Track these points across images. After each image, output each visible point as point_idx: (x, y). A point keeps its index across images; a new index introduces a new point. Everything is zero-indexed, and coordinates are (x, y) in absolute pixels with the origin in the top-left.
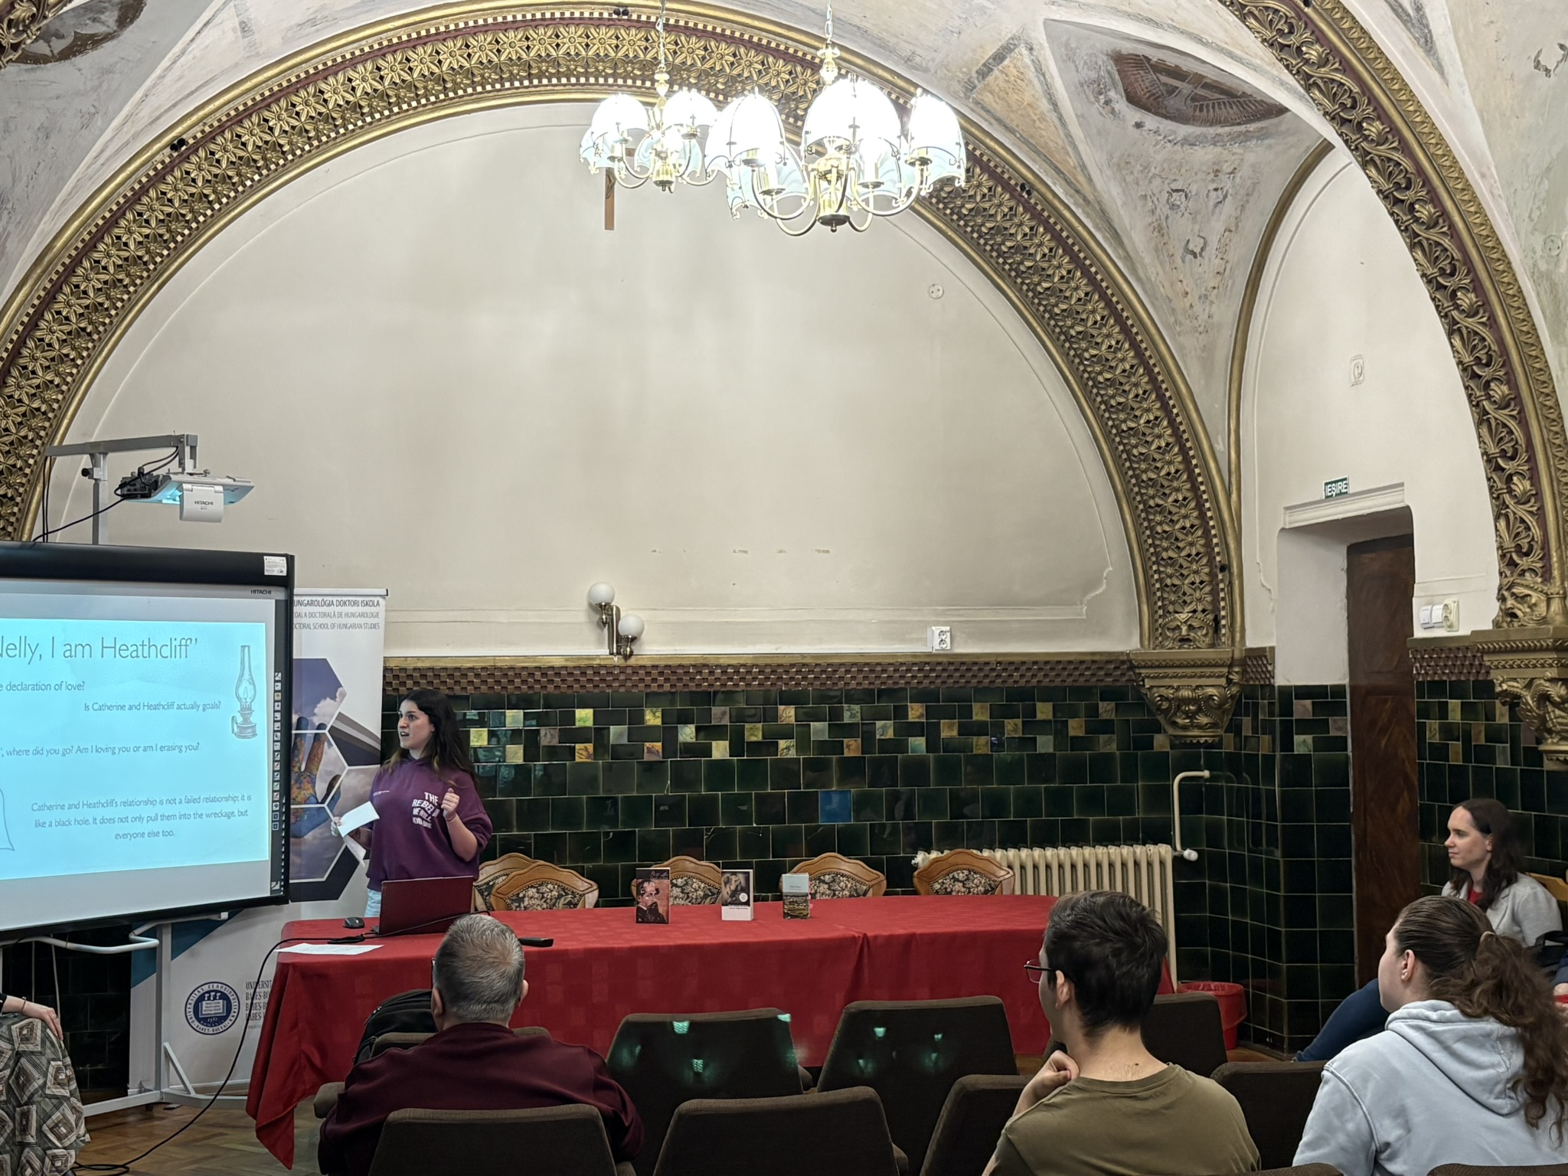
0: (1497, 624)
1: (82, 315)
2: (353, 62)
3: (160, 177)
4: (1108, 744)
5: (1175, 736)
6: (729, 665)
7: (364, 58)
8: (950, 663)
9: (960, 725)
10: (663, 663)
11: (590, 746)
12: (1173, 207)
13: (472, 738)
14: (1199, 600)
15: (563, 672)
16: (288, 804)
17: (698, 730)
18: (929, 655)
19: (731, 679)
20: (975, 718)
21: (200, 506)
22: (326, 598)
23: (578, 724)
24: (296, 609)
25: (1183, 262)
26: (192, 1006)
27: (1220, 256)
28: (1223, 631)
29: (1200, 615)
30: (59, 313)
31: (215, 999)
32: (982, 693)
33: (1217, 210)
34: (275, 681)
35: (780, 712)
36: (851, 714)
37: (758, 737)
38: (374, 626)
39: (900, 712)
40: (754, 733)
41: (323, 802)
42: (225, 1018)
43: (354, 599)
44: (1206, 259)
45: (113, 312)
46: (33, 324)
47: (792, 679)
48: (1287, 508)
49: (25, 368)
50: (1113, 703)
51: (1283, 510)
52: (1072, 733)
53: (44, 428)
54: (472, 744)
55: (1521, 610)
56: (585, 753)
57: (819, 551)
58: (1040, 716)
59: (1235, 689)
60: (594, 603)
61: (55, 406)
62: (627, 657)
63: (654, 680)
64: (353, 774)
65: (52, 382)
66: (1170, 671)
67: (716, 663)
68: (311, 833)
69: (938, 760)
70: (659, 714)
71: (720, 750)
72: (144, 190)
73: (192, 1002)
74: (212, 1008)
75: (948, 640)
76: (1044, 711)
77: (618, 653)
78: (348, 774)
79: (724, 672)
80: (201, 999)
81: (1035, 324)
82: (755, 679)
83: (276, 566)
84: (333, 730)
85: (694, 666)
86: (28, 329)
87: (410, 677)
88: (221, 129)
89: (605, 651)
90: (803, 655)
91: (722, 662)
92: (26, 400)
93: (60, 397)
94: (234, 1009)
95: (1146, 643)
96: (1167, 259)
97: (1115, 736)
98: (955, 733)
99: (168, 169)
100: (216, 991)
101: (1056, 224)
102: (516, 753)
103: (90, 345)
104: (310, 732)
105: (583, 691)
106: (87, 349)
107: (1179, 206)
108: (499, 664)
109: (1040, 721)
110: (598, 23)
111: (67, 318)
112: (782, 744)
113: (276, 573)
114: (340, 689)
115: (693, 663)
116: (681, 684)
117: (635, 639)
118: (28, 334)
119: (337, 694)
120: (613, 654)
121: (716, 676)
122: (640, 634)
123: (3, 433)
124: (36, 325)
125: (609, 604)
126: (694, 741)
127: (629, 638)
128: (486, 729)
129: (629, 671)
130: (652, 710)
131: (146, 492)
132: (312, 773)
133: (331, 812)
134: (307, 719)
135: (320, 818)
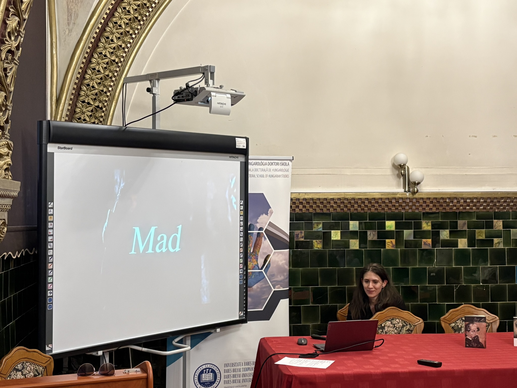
1: (136, 10)
6: (468, 198)
10: (432, 197)
11: (394, 241)
13: (332, 236)
15: (380, 201)
17: (450, 232)
19: (469, 206)
21: (220, 105)
22: (263, 161)
23: (387, 229)
24: (250, 167)
26: (197, 376)
30: (125, 8)
31: (209, 372)
34: (241, 205)
35: (494, 224)
37: (483, 237)
38: (286, 176)
40: (481, 235)
41: (262, 269)
42: (214, 383)
43: (277, 161)
45: (150, 10)
46: (111, 15)
47: (501, 205)
49: (108, 38)
53: (117, 71)
54: (332, 239)
56: (391, 244)
60: (396, 164)
61: (122, 60)
62: (414, 193)
63: (428, 206)
64: (277, 254)
65: (121, 46)
67: (461, 197)
68: (255, 285)
70: (430, 224)
71: (463, 243)
73: (197, 374)
74: (207, 377)
77: (409, 191)
78: (274, 254)
79: (465, 202)
80: (202, 372)
82: (481, 205)
84: (267, 231)
85: (449, 198)
86: (109, 17)
87: (301, 203)
89: (402, 190)
91: (464, 196)
92: (108, 55)
93: (124, 55)
94: (218, 378)
100: (209, 369)
102: (355, 244)
103: (139, 27)
104: (255, 232)
105: (390, 211)
106: (138, 29)
108: (347, 197)
111: (129, 11)
112: (496, 240)
114: (270, 209)
115: (449, 196)
116: (442, 208)
117: (419, 183)
118: (109, 20)
119: (269, 212)
120: (406, 192)
121: (461, 204)
122: (422, 181)
123: (97, 73)
124: (113, 15)
125: (405, 165)
126: (449, 238)
127: (416, 183)
128: (339, 231)
129: (414, 201)
130: (426, 222)
131: (190, 97)
132: (256, 254)
133: (266, 274)
134: (255, 225)
135: (260, 277)
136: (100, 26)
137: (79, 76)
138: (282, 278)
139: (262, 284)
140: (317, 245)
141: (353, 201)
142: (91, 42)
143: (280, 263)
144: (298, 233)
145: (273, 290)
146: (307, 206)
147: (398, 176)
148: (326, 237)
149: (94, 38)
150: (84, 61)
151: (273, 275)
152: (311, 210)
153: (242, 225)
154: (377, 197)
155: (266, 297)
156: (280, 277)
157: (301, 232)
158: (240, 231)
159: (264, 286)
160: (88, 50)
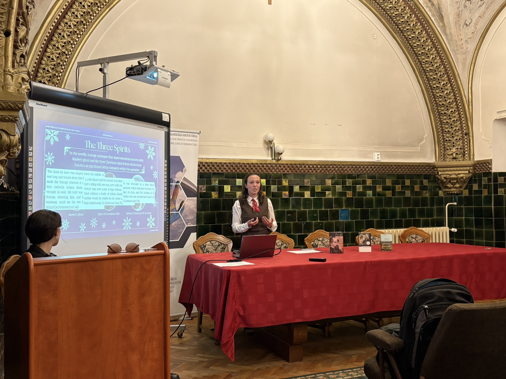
4: (427, 194)
5: (445, 191)
6: (311, 164)
8: (380, 165)
9: (383, 187)
10: (289, 163)
12: (465, 7)
13: (225, 189)
14: (459, 145)
15: (256, 165)
16: (169, 211)
17: (300, 187)
18: (374, 162)
19: (311, 169)
20: (387, 185)
21: (163, 79)
22: (179, 133)
25: (463, 28)
27: (475, 26)
28: (466, 155)
29: (460, 150)
32: (389, 175)
33: (479, 9)
34: (165, 163)
36: (349, 182)
38: (195, 145)
39: (364, 182)
40: (318, 189)
41: (178, 211)
43: (189, 134)
44: (470, 27)
45: (92, 17)
47: (331, 170)
48: (498, 112)
50: (427, 180)
51: (496, 113)
52: (416, 190)
53: (66, 61)
54: (225, 191)
57: (338, 125)
58: (406, 184)
59: (470, 175)
60: (267, 140)
63: (286, 169)
64: (189, 201)
66: (448, 169)
67: (307, 163)
68: (174, 223)
69: (375, 198)
70: (287, 181)
75: (380, 157)
76: (408, 182)
77: (275, 159)
78: (187, 200)
79: (309, 167)
81: (405, 51)
82: (319, 169)
83: (166, 118)
84: (182, 184)
85: (299, 164)
87: (204, 166)
89: (271, 158)
90: (335, 162)
91: (309, 163)
95: (438, 160)
96: (458, 26)
97: (428, 191)
98: (381, 189)
101: (418, 14)
103: (83, 30)
104: (174, 184)
105: (262, 173)
107: (467, 6)
108: (235, 162)
109: (406, 186)
111: (77, 16)
112: (327, 193)
113: (166, 120)
114: (184, 168)
115: (299, 163)
116: (295, 171)
117: (281, 154)
118: (61, 20)
119: (183, 170)
120: (272, 159)
121: (306, 168)
122: (283, 152)
123: (51, 60)
124: (65, 17)
125: (272, 141)
126: (299, 191)
127: (279, 153)
128: (230, 186)
129: (278, 165)
130: (285, 180)
131: (140, 72)
132: (174, 200)
133: (181, 215)
134: (173, 179)
135: (177, 217)
136: (54, 24)
137: (37, 61)
138: (193, 217)
139: (178, 222)
140: (214, 195)
141: (238, 165)
142: (47, 36)
143: (191, 207)
144: (201, 187)
145: (186, 226)
146: (208, 168)
147: (268, 149)
148: (221, 190)
149: (49, 33)
150: (41, 50)
151: (186, 216)
152: (210, 171)
153: (166, 178)
154: (254, 162)
155: (181, 231)
156: (191, 216)
157: (204, 187)
158: (165, 183)
159: (179, 223)
160: (45, 42)
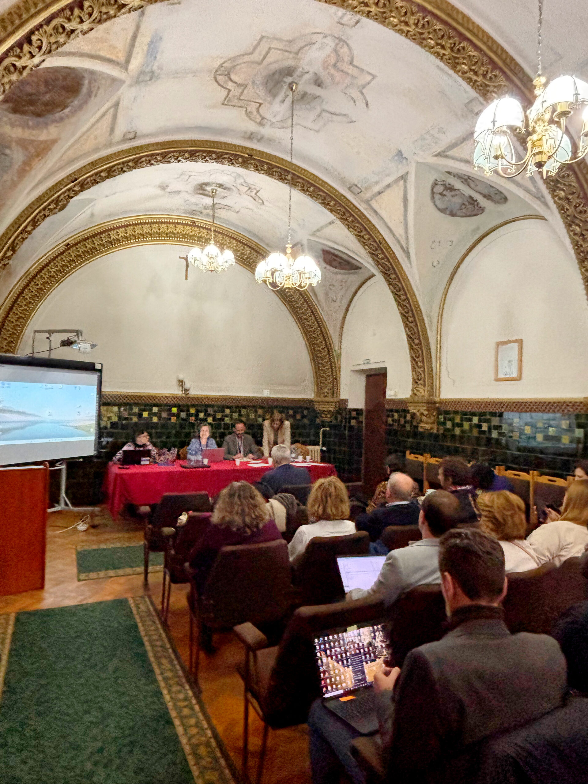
0: (411, 396)
1: (36, 291)
2: (119, 228)
3: (62, 253)
4: (306, 421)
5: (321, 419)
6: (213, 398)
7: (122, 227)
8: (269, 400)
10: (196, 396)
11: (176, 418)
13: (143, 415)
14: (330, 386)
17: (204, 414)
18: (264, 397)
19: (213, 402)
21: (84, 349)
23: (173, 412)
24: (103, 378)
25: (331, 303)
27: (340, 302)
28: (335, 394)
29: (330, 390)
30: (30, 290)
32: (276, 406)
33: (341, 291)
35: (226, 411)
37: (220, 417)
39: (256, 412)
44: (337, 302)
47: (229, 402)
48: (353, 365)
50: (307, 411)
55: (418, 393)
56: (174, 420)
59: (336, 409)
60: (178, 380)
61: (27, 316)
62: (187, 394)
63: (193, 401)
65: (26, 309)
66: (321, 404)
67: (210, 397)
71: (210, 420)
72: (57, 257)
75: (269, 394)
76: (291, 412)
77: (184, 393)
79: (212, 400)
81: (293, 315)
82: (220, 402)
83: (98, 366)
86: (20, 293)
87: (127, 397)
88: (79, 242)
89: (181, 393)
90: (232, 396)
92: (19, 314)
93: (28, 314)
95: (316, 396)
96: (327, 301)
97: (307, 419)
99: (64, 252)
102: (155, 419)
105: (174, 403)
108: (152, 395)
110: (187, 225)
112: (226, 419)
113: (98, 368)
115: (204, 397)
116: (200, 402)
122: (191, 389)
123: (12, 323)
124: (23, 293)
125: (182, 380)
126: (203, 417)
127: (188, 390)
128: (147, 412)
129: (187, 398)
130: (192, 409)
131: (69, 344)
140: (135, 419)
141: (155, 398)
146: (130, 399)
147: (180, 386)
148: (140, 416)
152: (132, 401)
154: (167, 395)
157: (126, 412)
